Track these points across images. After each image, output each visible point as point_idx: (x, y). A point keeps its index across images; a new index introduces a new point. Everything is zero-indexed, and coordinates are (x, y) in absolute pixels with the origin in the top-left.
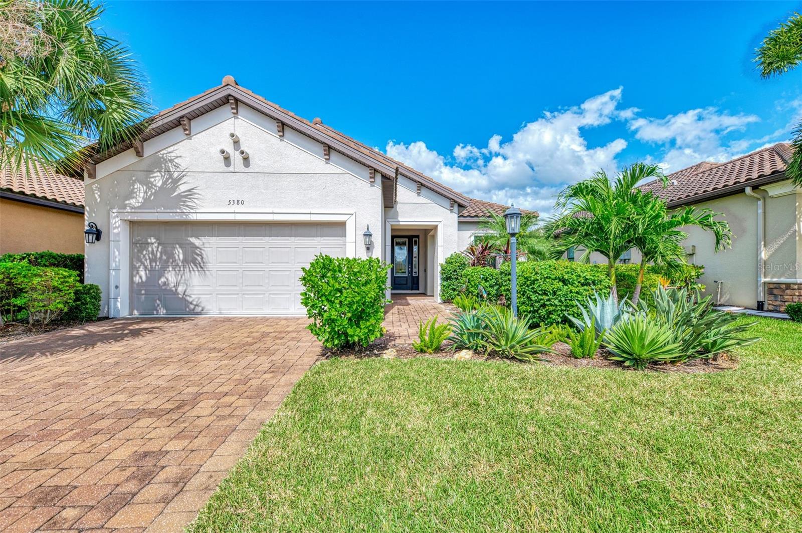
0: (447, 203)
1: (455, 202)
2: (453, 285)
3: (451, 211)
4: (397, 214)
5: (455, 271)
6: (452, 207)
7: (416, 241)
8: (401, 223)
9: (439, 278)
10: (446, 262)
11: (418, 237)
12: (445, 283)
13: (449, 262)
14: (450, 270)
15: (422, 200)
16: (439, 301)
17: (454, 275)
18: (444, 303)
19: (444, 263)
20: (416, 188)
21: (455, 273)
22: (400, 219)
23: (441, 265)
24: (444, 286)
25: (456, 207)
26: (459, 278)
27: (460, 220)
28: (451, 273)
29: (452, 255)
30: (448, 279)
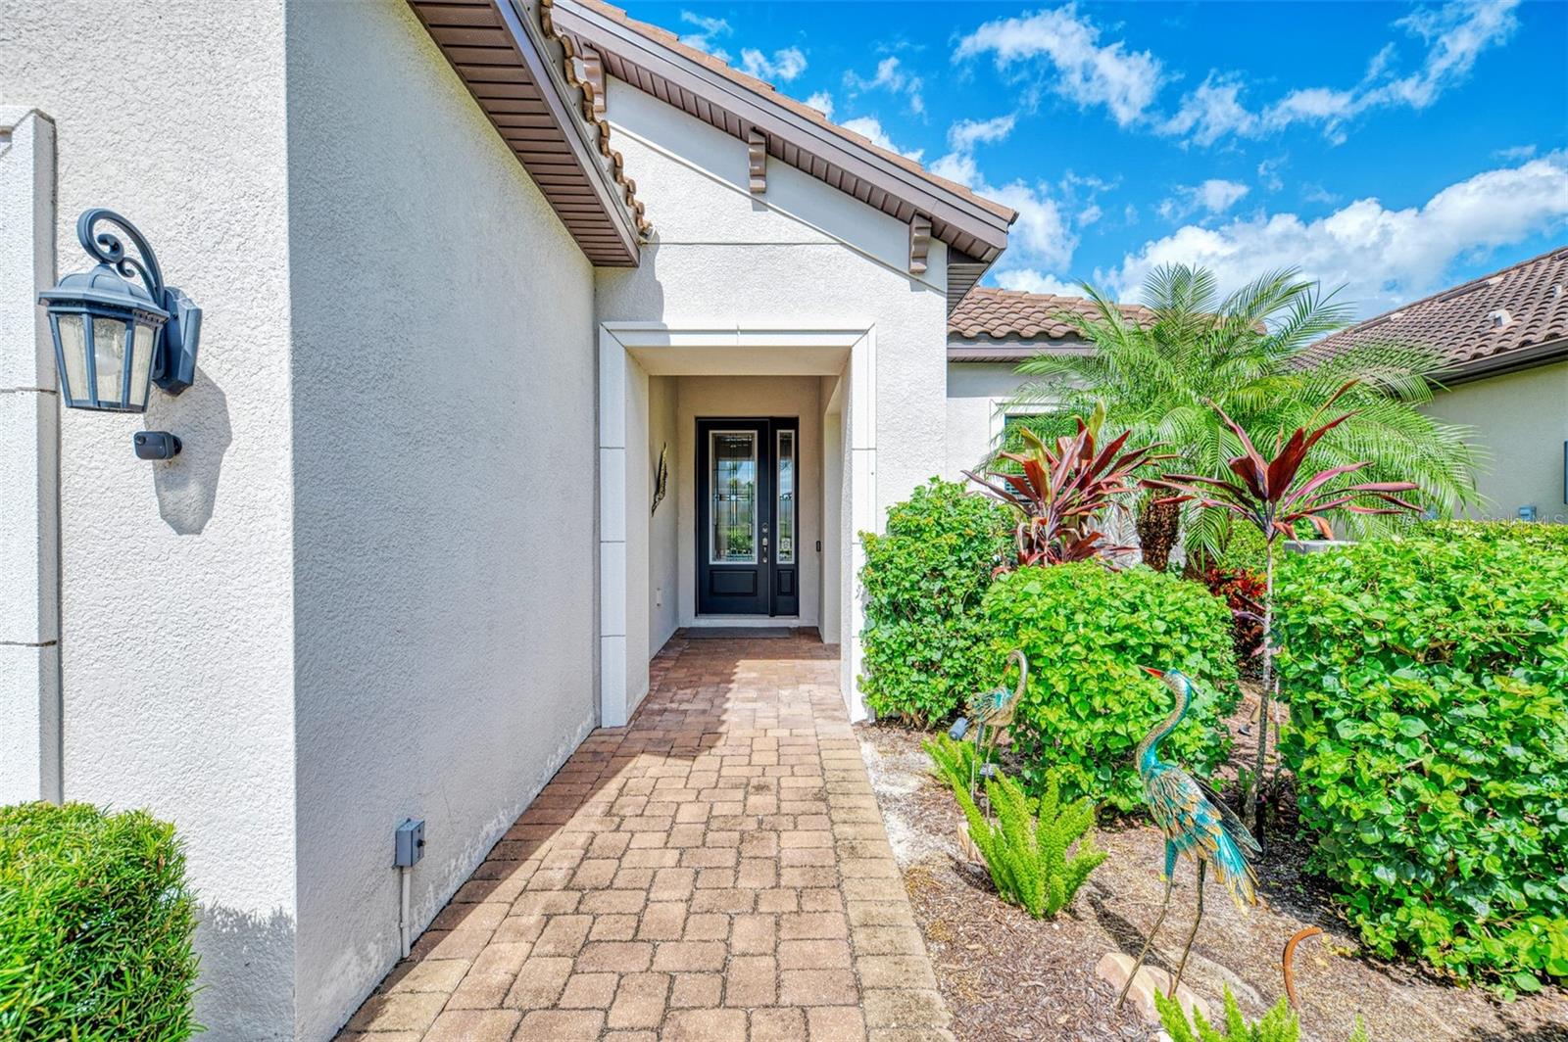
0: (896, 239)
1: (937, 230)
2: (927, 643)
3: (917, 280)
4: (655, 296)
5: (937, 573)
6: (922, 257)
7: (786, 442)
8: (676, 341)
9: (857, 605)
10: (892, 528)
11: (792, 423)
12: (885, 632)
13: (906, 527)
14: (911, 570)
15: (773, 225)
16: (859, 712)
17: (928, 595)
18: (879, 722)
19: (881, 531)
20: (745, 167)
21: (938, 585)
22: (670, 320)
23: (868, 541)
24: (880, 647)
25: (938, 253)
26: (958, 609)
27: (955, 354)
28: (914, 585)
29: (919, 491)
30: (897, 611)
